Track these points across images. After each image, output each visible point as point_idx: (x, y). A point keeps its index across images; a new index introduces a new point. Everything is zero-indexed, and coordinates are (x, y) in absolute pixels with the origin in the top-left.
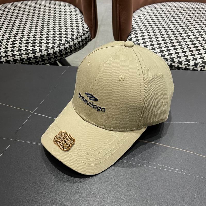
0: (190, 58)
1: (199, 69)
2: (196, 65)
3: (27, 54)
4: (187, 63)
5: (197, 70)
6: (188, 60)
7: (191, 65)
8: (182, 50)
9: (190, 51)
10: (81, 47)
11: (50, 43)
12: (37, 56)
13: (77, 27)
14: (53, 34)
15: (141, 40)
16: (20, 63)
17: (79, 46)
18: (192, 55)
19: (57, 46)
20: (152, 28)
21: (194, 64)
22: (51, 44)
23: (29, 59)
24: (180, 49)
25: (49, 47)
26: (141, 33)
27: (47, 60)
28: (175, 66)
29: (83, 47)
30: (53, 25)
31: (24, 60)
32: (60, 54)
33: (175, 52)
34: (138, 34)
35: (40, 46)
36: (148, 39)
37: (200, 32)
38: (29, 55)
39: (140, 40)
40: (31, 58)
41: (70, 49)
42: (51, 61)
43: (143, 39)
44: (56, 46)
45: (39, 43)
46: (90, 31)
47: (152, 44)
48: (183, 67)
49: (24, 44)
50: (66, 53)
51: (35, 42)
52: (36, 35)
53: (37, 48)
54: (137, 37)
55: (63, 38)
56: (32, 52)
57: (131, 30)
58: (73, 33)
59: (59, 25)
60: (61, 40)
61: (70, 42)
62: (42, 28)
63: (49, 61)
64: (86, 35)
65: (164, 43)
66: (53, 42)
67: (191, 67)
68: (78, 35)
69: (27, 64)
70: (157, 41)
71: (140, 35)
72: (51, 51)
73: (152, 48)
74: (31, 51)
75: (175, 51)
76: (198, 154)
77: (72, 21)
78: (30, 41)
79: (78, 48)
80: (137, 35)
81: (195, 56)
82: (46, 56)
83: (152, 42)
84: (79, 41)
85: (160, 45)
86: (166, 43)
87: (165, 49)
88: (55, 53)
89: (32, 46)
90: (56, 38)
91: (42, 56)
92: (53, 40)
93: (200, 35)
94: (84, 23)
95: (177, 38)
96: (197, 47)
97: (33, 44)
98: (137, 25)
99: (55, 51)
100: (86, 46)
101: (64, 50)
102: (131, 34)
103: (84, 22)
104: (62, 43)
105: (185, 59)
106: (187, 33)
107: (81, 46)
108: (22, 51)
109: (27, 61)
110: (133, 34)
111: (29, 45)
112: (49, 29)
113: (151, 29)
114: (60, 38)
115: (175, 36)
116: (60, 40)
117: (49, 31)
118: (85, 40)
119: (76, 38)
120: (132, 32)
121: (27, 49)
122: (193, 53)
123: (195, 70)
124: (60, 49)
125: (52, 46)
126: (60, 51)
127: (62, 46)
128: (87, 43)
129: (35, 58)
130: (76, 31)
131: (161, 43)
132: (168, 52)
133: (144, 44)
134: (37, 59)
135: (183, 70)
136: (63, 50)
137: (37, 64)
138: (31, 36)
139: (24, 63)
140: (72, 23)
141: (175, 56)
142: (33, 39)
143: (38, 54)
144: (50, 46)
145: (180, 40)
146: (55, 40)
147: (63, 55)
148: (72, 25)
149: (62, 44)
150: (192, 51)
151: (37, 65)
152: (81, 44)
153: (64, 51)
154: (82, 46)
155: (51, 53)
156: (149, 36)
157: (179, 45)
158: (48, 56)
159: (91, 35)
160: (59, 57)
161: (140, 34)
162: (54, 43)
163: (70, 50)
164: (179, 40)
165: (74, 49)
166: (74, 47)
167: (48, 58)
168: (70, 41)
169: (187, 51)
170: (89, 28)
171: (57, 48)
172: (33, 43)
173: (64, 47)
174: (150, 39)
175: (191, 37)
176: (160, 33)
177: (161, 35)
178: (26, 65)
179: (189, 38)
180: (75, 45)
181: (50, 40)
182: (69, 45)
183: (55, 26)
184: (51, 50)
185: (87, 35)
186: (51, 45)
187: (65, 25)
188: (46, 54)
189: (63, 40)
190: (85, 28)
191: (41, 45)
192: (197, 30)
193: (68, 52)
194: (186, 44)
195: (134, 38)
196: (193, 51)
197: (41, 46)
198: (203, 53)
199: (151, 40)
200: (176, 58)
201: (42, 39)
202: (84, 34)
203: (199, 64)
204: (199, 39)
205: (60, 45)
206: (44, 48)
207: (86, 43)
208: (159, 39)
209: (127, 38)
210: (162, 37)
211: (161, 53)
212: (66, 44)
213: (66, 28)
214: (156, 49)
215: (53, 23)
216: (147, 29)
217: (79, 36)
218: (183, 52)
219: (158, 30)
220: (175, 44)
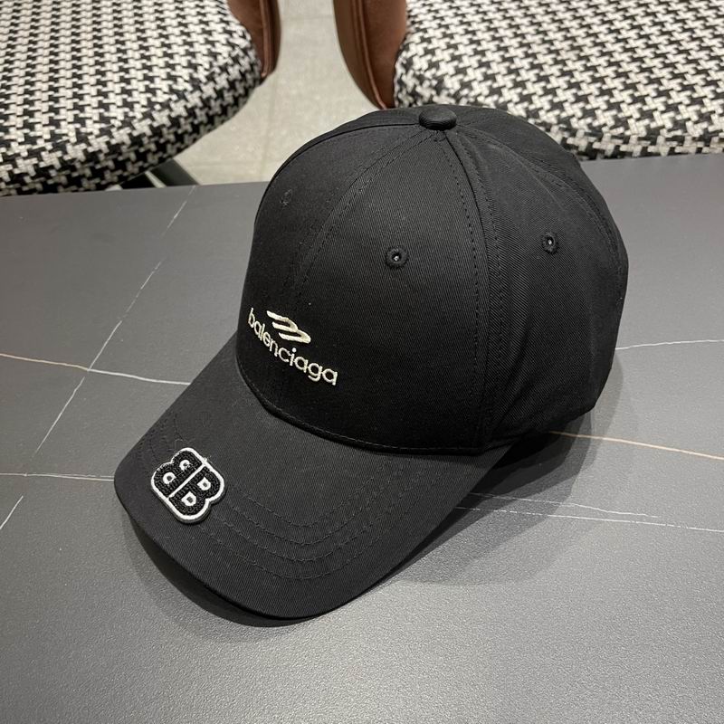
0: (630, 111)
1: (664, 150)
2: (652, 135)
3: (32, 154)
4: (621, 130)
5: (658, 154)
6: (622, 122)
7: (633, 140)
8: (598, 85)
9: (627, 87)
10: (230, 111)
11: (114, 104)
12: (73, 160)
13: (206, 36)
14: (121, 69)
15: (448, 62)
16: (14, 192)
17: (221, 106)
18: (635, 100)
19: (143, 114)
20: (481, 16)
21: (644, 134)
22: (118, 107)
23: (42, 172)
24: (589, 84)
25: (113, 121)
26: (445, 35)
27: (112, 171)
28: (577, 147)
29: (235, 108)
30: (116, 34)
31: (27, 179)
32: (157, 143)
33: (575, 95)
34: (434, 41)
35: (77, 120)
36: (470, 56)
37: (654, 14)
38: (41, 159)
39: (442, 65)
40: (52, 167)
41: (190, 120)
42: (126, 174)
43: (454, 58)
44: (139, 116)
45: (74, 109)
46: (254, 45)
47: (490, 72)
48: (609, 147)
49: (18, 116)
50: (180, 138)
51: (57, 106)
52: (56, 80)
53: (68, 130)
54: (432, 52)
55: (158, 83)
56: (53, 145)
57: (408, 30)
58: (194, 61)
59: (139, 34)
60: (153, 91)
61: (186, 94)
62: (73, 49)
63: (119, 172)
64: (242, 61)
65: (533, 66)
66: (124, 100)
67: (634, 145)
68: (215, 64)
69: (40, 193)
70: (504, 59)
71: (442, 44)
72: (121, 136)
73: (490, 88)
74: (46, 141)
75: (574, 91)
76: (691, 453)
77: (182, 13)
78: (38, 106)
79: (220, 116)
80: (430, 47)
81: (644, 103)
82: (106, 155)
83: (487, 65)
84: (218, 87)
85: (518, 75)
86: (540, 67)
87: (538, 88)
88: (136, 141)
89: (47, 123)
90: (134, 84)
91: (92, 157)
92: (124, 91)
93: (655, 24)
94: (230, 18)
95: (575, 44)
96: (649, 70)
97: (52, 114)
98: (427, 8)
99: (135, 134)
100: (245, 103)
101: (169, 128)
102: (406, 42)
103: (228, 12)
104: (158, 103)
105: (610, 118)
106: (611, 22)
107: (228, 105)
108: (13, 144)
109: (37, 180)
110: (417, 44)
111: (37, 120)
112: (101, 51)
113: (478, 18)
114: (147, 83)
115: (569, 35)
116: (148, 90)
117: (102, 60)
118: (241, 81)
119: (207, 77)
120: (409, 36)
121: (32, 134)
122: (637, 94)
123: (651, 154)
124: (155, 125)
125: (121, 118)
126: (157, 132)
127: (160, 111)
128: (250, 90)
129: (67, 166)
130: (204, 49)
131: (522, 68)
132: (550, 97)
133: (460, 77)
134: (74, 169)
135: (606, 157)
136: (164, 126)
137: (74, 188)
138: (38, 85)
139: (25, 188)
140: (184, 22)
141: (575, 110)
142: (50, 96)
143: (76, 152)
144: (115, 118)
145: (587, 51)
146: (129, 93)
147: (169, 146)
148: (186, 30)
149: (161, 104)
150: (634, 86)
151: (76, 191)
152: (228, 97)
153: (172, 130)
154: (233, 106)
155: (123, 143)
156: (474, 46)
157: (587, 69)
158: (114, 156)
159: (259, 62)
160: (155, 153)
161: (440, 39)
162: (130, 105)
163: (192, 124)
164: (582, 51)
165: (204, 119)
166: (203, 113)
167: (115, 161)
168: (185, 90)
169: (615, 88)
170: (251, 36)
171: (140, 120)
172: (51, 109)
173: (169, 117)
174: (478, 57)
175: (624, 34)
176: (514, 30)
177: (516, 35)
178: (35, 195)
179: (618, 41)
180: (206, 103)
181: (111, 95)
182: (185, 107)
183: (122, 39)
184: (122, 131)
185: (245, 63)
186: (117, 113)
187: (160, 31)
188: (104, 148)
189: (160, 89)
190: (235, 35)
191: (82, 115)
192: (643, 9)
193: (186, 132)
194: (610, 64)
195: (421, 57)
196: (638, 86)
197: (82, 121)
198: (672, 89)
199: (484, 60)
200: (580, 119)
201: (81, 92)
202: (236, 60)
203: (661, 131)
204: (654, 40)
205: (154, 109)
206: (92, 128)
207: (247, 94)
208: (512, 52)
209: (396, 59)
210: (521, 45)
211: (526, 104)
212: (172, 105)
213: (167, 42)
214: (504, 91)
215: (115, 26)
216: (465, 20)
217: (218, 70)
218: (602, 93)
219: (505, 18)
220: (571, 66)
